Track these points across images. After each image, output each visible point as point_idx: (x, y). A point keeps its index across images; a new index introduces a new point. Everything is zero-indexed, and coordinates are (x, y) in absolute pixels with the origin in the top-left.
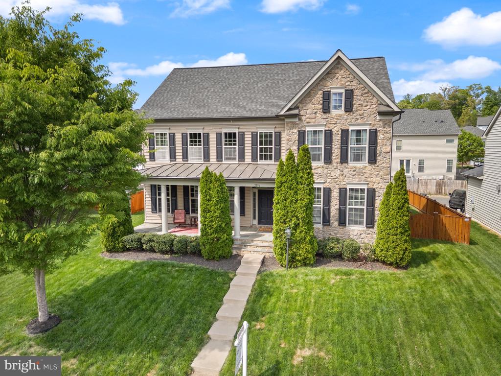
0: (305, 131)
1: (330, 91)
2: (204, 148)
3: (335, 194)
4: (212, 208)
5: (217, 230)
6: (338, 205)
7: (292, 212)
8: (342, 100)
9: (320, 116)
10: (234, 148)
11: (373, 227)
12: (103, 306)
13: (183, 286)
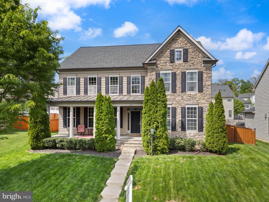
0: (160, 73)
1: (174, 50)
2: (98, 86)
3: (179, 111)
4: (103, 117)
5: (106, 132)
6: (181, 118)
7: (154, 118)
8: (181, 55)
9: (168, 64)
10: (116, 86)
11: (202, 131)
12: (25, 178)
13: (83, 166)
